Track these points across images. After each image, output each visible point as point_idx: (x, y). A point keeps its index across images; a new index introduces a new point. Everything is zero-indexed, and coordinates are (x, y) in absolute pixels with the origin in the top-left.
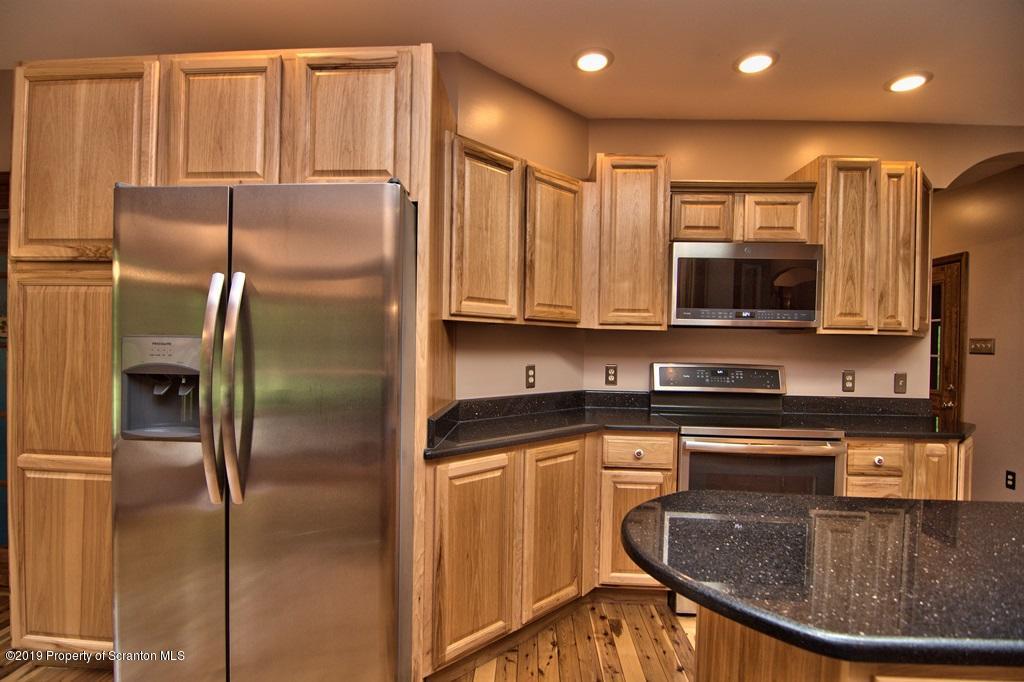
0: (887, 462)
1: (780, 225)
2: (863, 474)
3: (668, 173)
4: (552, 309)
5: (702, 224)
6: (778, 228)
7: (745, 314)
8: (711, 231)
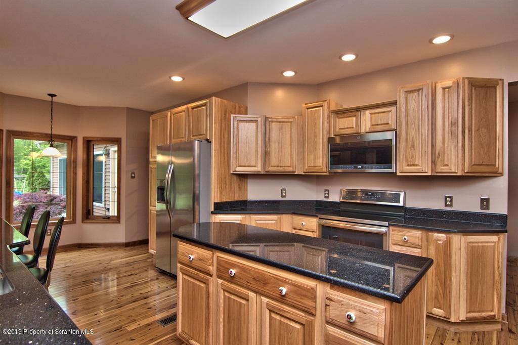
0: (412, 240)
1: (382, 123)
2: (399, 245)
3: (329, 107)
4: (279, 168)
5: (346, 127)
6: (381, 124)
7: (358, 167)
8: (350, 129)
